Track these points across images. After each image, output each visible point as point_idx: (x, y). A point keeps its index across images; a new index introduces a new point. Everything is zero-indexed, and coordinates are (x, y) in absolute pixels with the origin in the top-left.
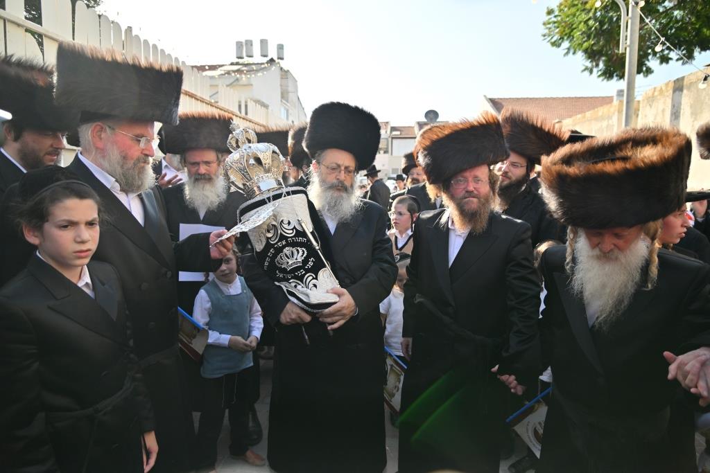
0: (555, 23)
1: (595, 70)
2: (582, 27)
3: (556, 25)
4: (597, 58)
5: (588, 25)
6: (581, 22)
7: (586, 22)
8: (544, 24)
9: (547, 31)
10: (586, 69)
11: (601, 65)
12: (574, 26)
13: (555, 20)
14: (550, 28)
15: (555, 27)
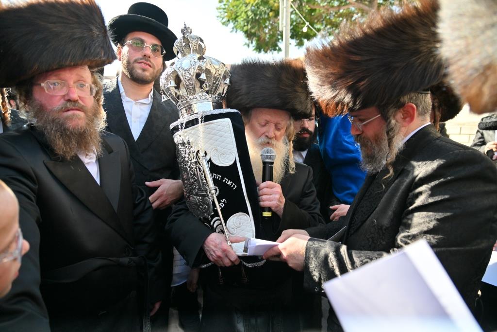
0: (224, 9)
1: (250, 45)
2: (244, 16)
3: (225, 10)
4: (252, 37)
5: (247, 15)
6: (242, 12)
7: (246, 12)
8: (217, 9)
9: (219, 14)
10: (246, 44)
11: (254, 43)
12: (238, 14)
13: (224, 7)
14: (220, 12)
15: (224, 12)
